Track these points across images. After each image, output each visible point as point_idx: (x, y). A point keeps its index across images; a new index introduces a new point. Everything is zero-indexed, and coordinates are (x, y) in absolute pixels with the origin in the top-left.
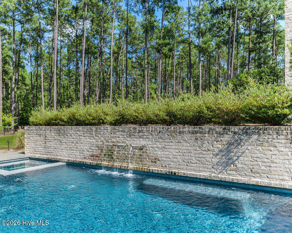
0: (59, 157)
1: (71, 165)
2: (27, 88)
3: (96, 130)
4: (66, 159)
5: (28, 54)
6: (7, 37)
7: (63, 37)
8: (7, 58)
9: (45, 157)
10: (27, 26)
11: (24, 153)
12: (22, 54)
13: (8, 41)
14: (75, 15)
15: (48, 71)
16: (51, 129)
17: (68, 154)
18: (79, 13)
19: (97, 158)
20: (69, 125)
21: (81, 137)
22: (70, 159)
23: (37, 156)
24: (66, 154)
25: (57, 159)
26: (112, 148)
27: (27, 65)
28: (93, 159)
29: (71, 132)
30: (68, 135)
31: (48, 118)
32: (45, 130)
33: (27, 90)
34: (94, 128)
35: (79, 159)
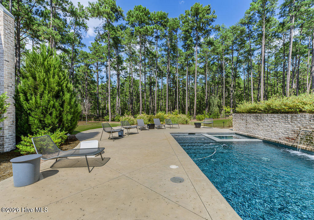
0: (257, 136)
1: (267, 142)
2: (242, 89)
3: (292, 117)
4: (262, 137)
5: (242, 69)
6: (228, 62)
7: (271, 49)
8: (229, 74)
9: (246, 134)
10: (242, 51)
11: (232, 130)
12: (238, 70)
13: (229, 64)
14: (282, 29)
15: (257, 76)
16: (251, 115)
17: (264, 134)
18: (286, 26)
19: (293, 141)
20: (265, 113)
21: (276, 122)
22: (266, 138)
23: (241, 133)
24: (263, 134)
25: (255, 136)
26: (311, 134)
27: (242, 75)
28: (288, 140)
29: (266, 118)
30: (264, 120)
31: (248, 108)
32: (246, 116)
33: (241, 91)
34: (289, 116)
35: (274, 139)
